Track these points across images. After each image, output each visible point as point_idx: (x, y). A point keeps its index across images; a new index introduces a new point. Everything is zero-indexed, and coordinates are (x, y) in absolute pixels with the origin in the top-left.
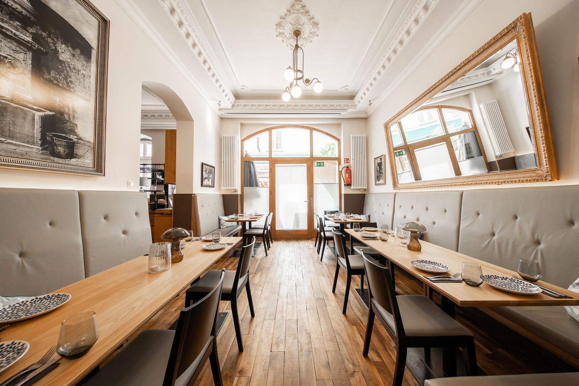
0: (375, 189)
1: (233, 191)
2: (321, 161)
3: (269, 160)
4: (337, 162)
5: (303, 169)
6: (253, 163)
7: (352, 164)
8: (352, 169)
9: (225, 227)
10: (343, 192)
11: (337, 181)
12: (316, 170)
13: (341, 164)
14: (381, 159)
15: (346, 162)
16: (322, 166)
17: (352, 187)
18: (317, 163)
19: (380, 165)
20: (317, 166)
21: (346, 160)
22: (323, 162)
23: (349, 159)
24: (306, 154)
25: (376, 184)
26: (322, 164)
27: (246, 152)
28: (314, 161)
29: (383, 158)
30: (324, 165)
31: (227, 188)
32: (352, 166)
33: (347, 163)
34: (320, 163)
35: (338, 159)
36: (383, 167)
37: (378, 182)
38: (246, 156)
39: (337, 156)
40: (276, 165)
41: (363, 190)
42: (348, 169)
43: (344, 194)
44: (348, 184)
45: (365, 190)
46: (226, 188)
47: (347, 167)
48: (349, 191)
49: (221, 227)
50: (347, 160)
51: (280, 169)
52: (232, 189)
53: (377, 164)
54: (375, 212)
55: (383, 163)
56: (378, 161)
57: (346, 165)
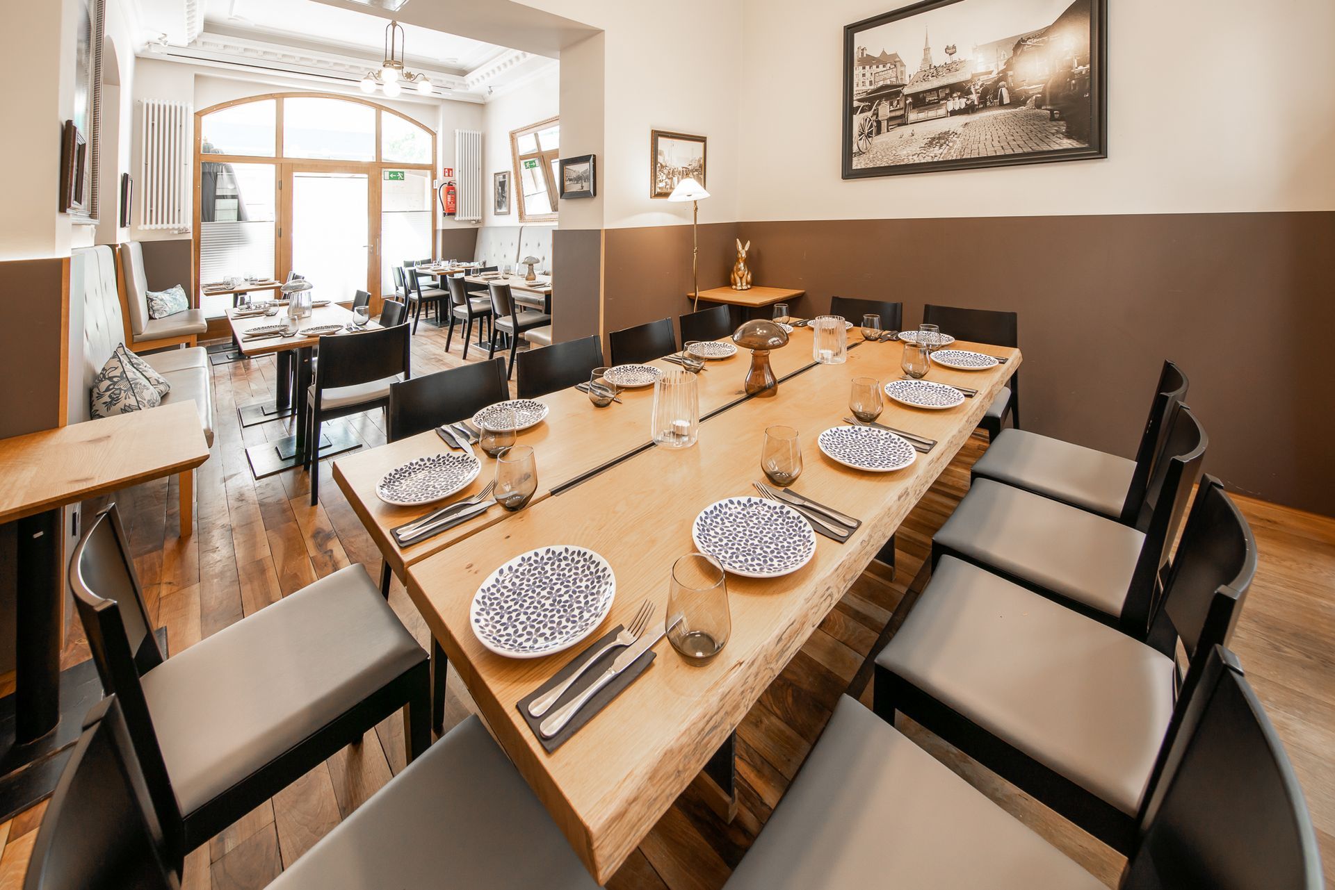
0: (494, 220)
1: (174, 232)
2: (399, 171)
3: (276, 164)
4: (429, 172)
5: (361, 184)
7: (457, 178)
8: (457, 187)
10: (440, 226)
11: (428, 207)
12: (387, 186)
13: (438, 176)
14: (504, 176)
15: (447, 174)
16: (401, 179)
17: (457, 218)
18: (390, 173)
19: (502, 185)
20: (390, 178)
21: (446, 170)
22: (403, 173)
23: (452, 170)
24: (368, 156)
25: (496, 214)
26: (399, 174)
27: (205, 141)
28: (383, 170)
29: (506, 175)
30: (403, 177)
32: (457, 182)
33: (449, 176)
34: (396, 173)
35: (432, 168)
36: (506, 188)
37: (498, 211)
39: (430, 162)
40: (295, 174)
41: (474, 222)
42: (450, 188)
43: (443, 230)
44: (450, 213)
45: (478, 222)
47: (449, 183)
48: (453, 224)
49: (156, 316)
50: (449, 171)
51: (303, 182)
53: (497, 184)
54: (493, 255)
55: (506, 182)
56: (500, 179)
57: (448, 180)
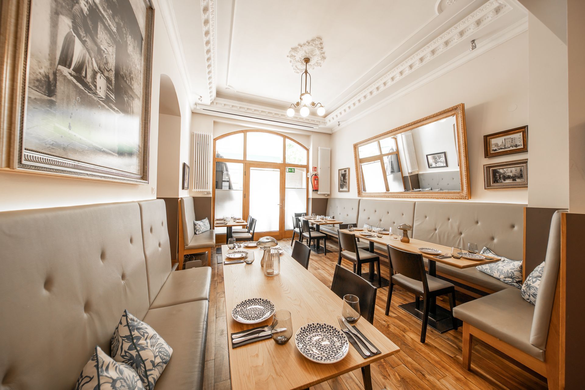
0: (337, 195)
1: (206, 193)
2: (293, 168)
3: (244, 163)
4: (305, 169)
5: (276, 173)
6: (225, 165)
7: (319, 171)
8: (319, 176)
9: (201, 232)
10: (311, 196)
11: (304, 186)
12: (288, 175)
13: (309, 171)
14: (345, 171)
15: (314, 170)
16: (293, 172)
17: (319, 193)
18: (289, 169)
19: (344, 176)
20: (289, 172)
21: (314, 168)
22: (294, 169)
23: (316, 168)
24: (280, 161)
25: (339, 191)
26: (293, 170)
27: (217, 152)
28: (286, 167)
29: (347, 171)
30: (294, 171)
31: (200, 190)
32: (319, 174)
33: (315, 171)
34: (291, 169)
35: (307, 167)
36: (347, 178)
37: (341, 190)
38: (218, 155)
39: (305, 163)
40: (251, 168)
41: (327, 195)
42: (316, 177)
43: (312, 199)
44: (316, 190)
45: (328, 195)
46: (198, 190)
47: (316, 174)
48: (316, 196)
49: (197, 233)
50: (315, 169)
51: (254, 172)
52: (205, 192)
53: (341, 175)
54: (339, 214)
55: (347, 174)
56: (343, 172)
57: (315, 173)
